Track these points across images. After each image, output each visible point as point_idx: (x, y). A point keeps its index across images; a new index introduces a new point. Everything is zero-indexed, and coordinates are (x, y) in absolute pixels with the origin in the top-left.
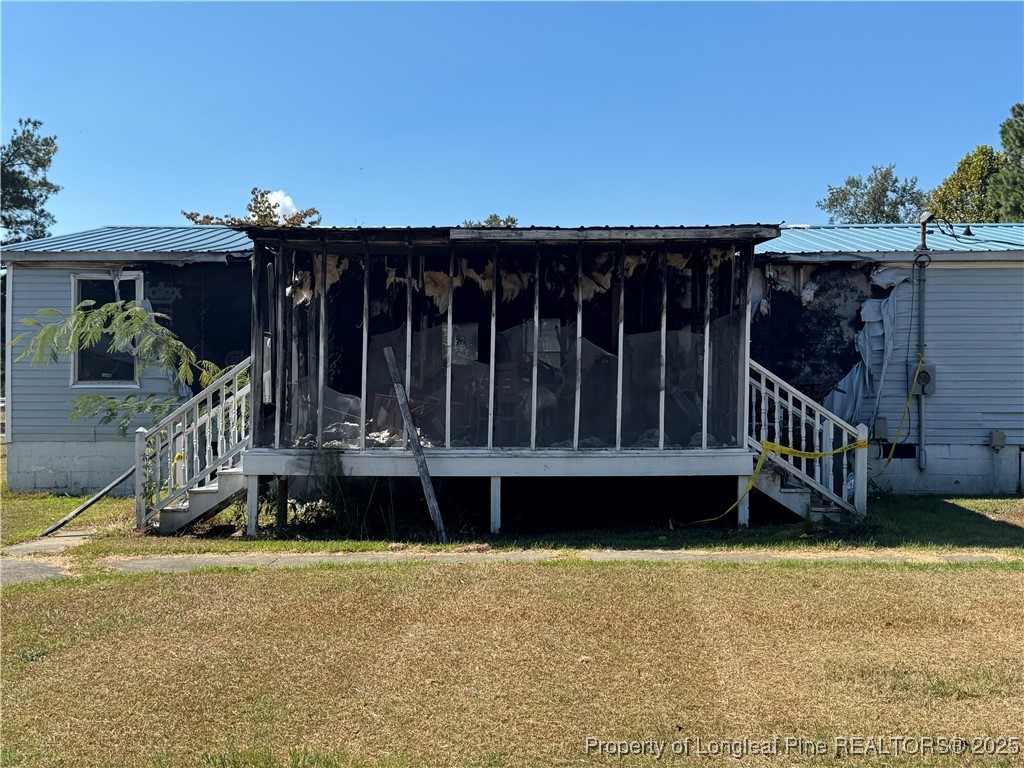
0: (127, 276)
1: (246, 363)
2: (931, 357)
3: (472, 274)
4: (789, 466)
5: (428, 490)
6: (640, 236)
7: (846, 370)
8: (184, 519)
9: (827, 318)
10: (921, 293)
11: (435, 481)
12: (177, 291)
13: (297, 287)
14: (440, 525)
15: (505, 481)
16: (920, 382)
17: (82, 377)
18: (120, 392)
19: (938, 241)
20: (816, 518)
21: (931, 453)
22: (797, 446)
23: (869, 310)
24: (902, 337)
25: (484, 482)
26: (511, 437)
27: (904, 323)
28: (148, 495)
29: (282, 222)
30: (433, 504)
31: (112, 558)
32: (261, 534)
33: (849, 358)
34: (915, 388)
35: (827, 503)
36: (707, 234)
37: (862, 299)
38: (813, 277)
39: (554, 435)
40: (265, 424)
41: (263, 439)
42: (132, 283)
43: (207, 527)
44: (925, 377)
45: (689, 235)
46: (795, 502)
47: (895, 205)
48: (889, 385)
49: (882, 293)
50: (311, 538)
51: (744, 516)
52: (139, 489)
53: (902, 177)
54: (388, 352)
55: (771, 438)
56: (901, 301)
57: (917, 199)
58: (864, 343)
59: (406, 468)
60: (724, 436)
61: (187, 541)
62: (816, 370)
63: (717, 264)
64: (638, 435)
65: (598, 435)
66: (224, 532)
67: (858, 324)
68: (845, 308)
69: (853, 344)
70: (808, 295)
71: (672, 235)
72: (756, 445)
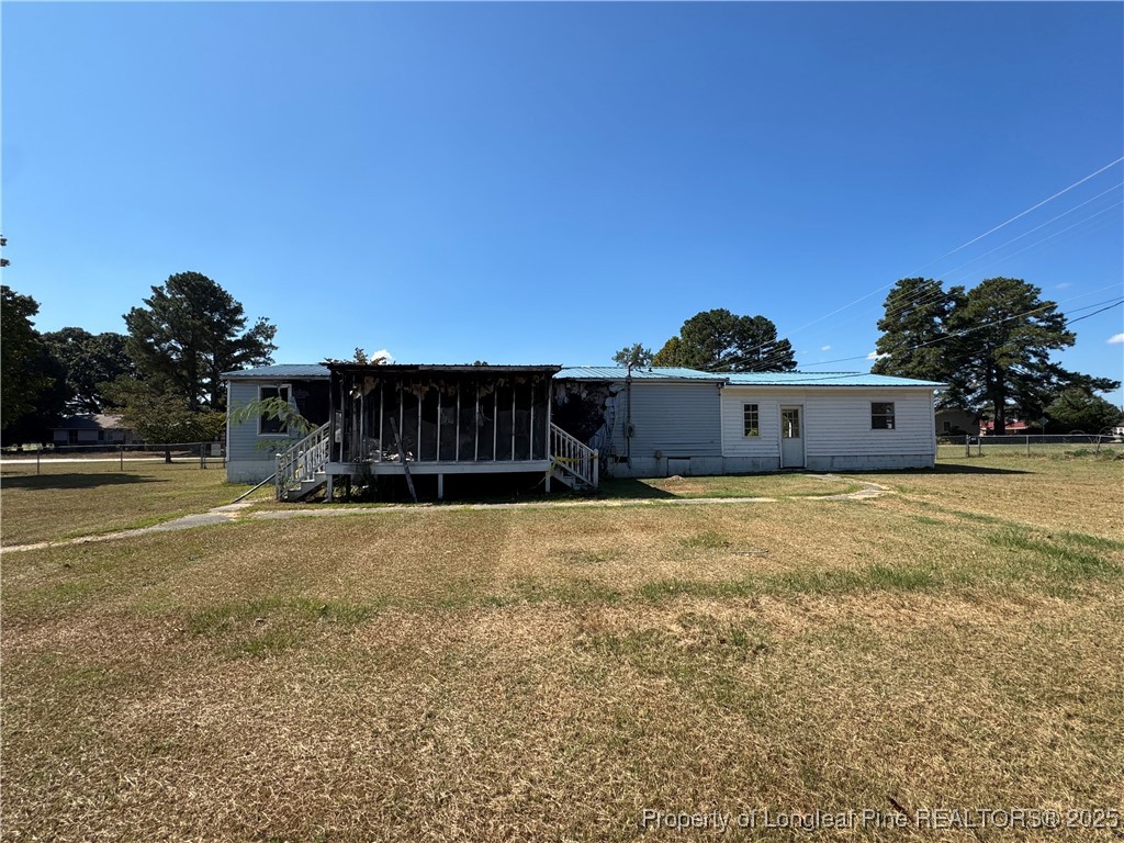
0: (284, 386)
1: (326, 425)
2: (633, 421)
3: (434, 385)
4: (566, 467)
5: (409, 480)
6: (502, 369)
7: (599, 427)
8: (299, 495)
9: (592, 405)
10: (629, 395)
11: (414, 476)
12: (307, 394)
13: (355, 391)
14: (414, 495)
15: (445, 475)
16: (629, 431)
17: (263, 430)
18: (278, 438)
19: (635, 374)
20: (577, 488)
21: (634, 460)
22: (569, 457)
23: (608, 402)
24: (621, 416)
25: (436, 476)
26: (447, 456)
27: (622, 407)
28: (282, 484)
29: (369, 363)
30: (411, 486)
31: (259, 513)
32: (333, 501)
33: (601, 421)
34: (627, 434)
35: (583, 482)
36: (530, 369)
37: (606, 397)
38: (586, 388)
39: (466, 455)
40: (335, 452)
41: (335, 458)
42: (286, 389)
43: (313, 498)
44: (631, 429)
45: (523, 369)
46: (568, 482)
47: (642, 360)
48: (617, 434)
49: (613, 395)
50: (356, 502)
51: (548, 488)
52: (277, 482)
53: (645, 348)
54: (392, 419)
55: (559, 455)
56: (621, 399)
57: (651, 357)
58: (607, 416)
59: (401, 471)
60: (540, 455)
61: (302, 505)
62: (588, 427)
63: (537, 382)
64: (503, 455)
65: (485, 455)
66: (319, 500)
67: (604, 407)
68: (599, 401)
69: (602, 415)
70: (584, 395)
71: (516, 369)
72: (552, 458)
